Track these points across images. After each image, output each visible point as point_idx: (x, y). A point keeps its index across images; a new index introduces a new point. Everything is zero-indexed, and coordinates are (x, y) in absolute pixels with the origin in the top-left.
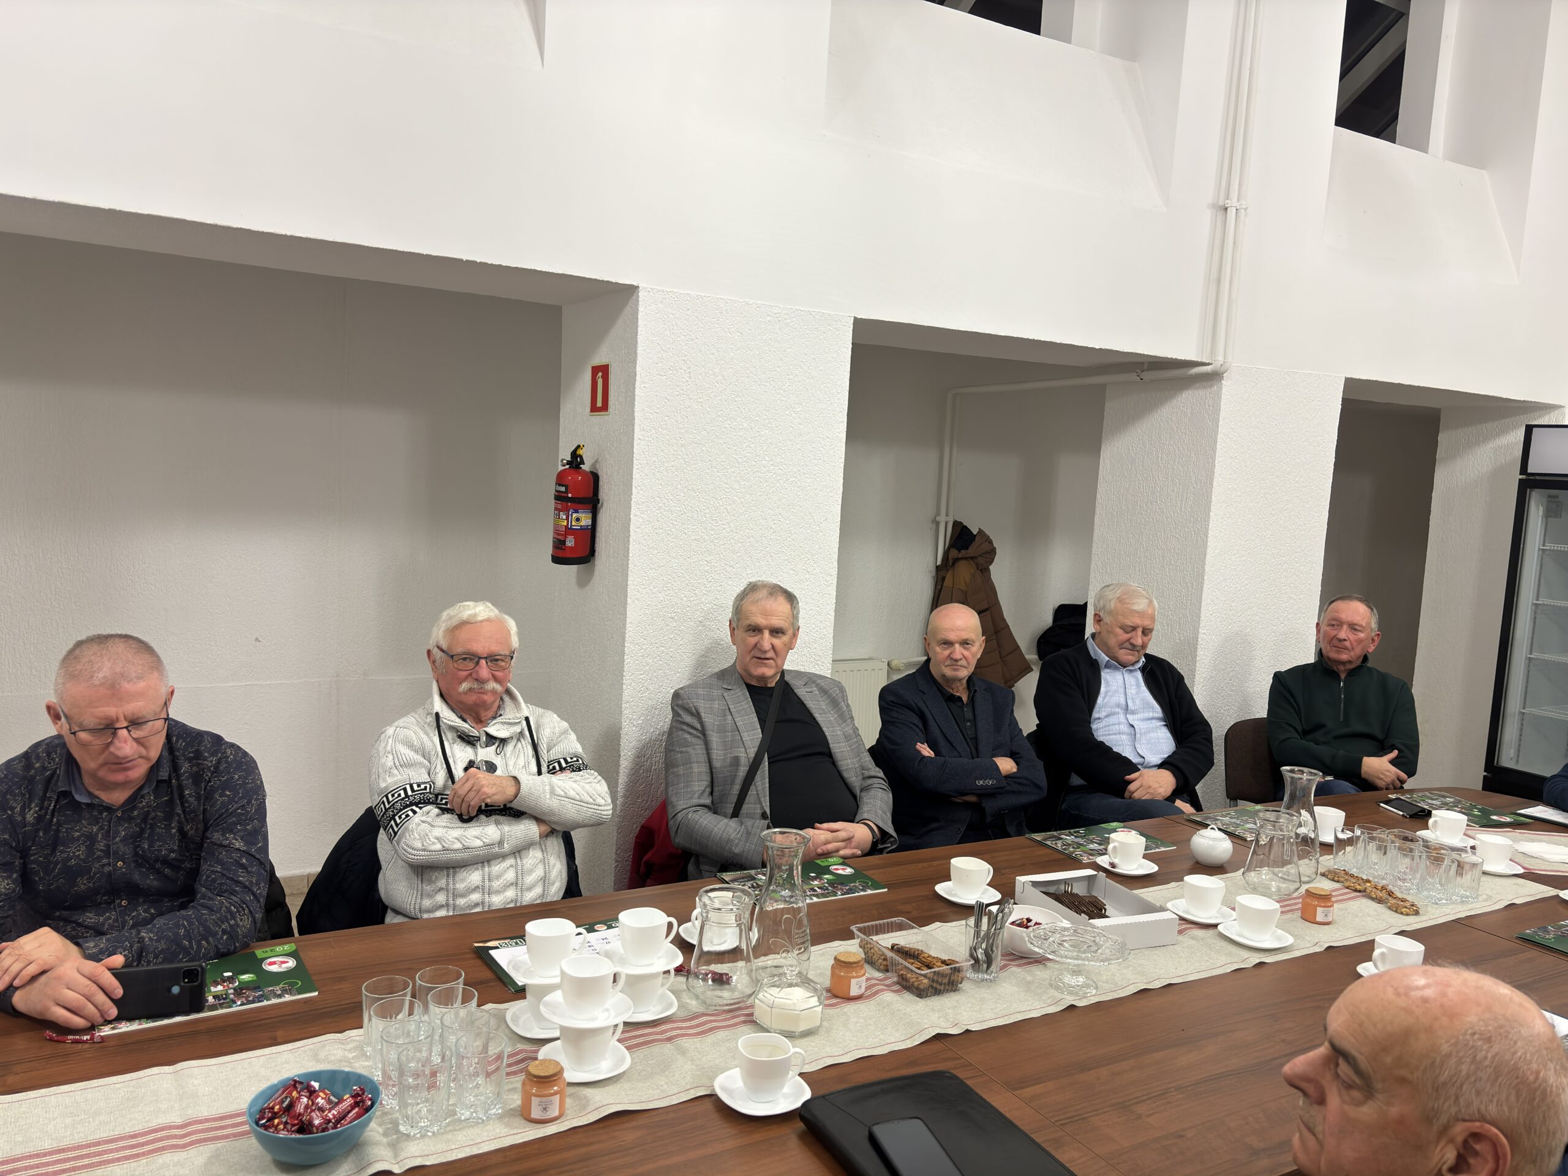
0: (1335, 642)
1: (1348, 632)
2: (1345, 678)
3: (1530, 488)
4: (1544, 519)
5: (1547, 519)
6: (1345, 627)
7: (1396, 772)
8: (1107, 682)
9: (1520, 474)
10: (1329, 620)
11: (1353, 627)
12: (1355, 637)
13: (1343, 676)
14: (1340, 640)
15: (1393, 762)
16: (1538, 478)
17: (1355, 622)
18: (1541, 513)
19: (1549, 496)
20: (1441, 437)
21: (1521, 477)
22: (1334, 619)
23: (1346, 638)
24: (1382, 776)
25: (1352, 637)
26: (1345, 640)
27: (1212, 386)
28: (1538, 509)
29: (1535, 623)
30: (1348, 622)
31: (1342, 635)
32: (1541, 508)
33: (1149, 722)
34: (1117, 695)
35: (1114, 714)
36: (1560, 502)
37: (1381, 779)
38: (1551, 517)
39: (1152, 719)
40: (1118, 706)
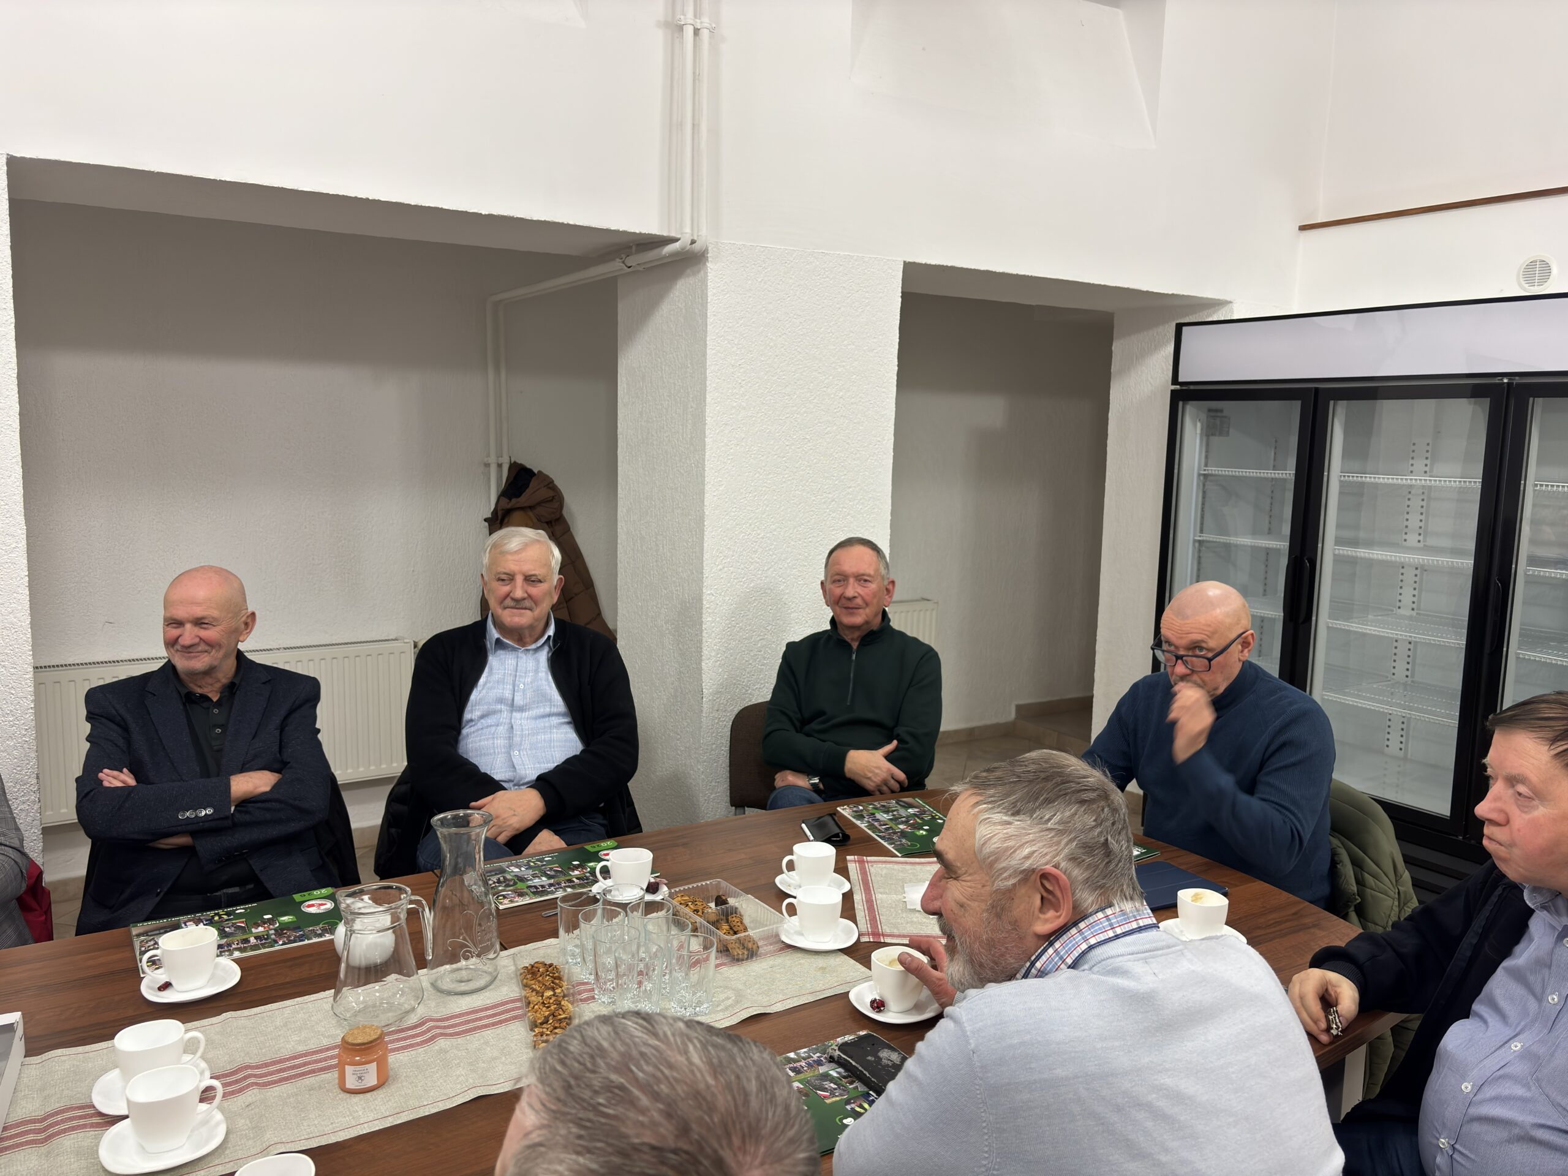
0: (843, 601)
1: (856, 585)
2: (858, 647)
3: (1183, 400)
4: (1205, 439)
5: (1208, 436)
6: (851, 580)
7: (889, 770)
8: (491, 669)
9: (1172, 384)
10: (832, 577)
11: (861, 579)
12: (866, 590)
13: (855, 645)
14: (850, 599)
15: (888, 757)
16: (1192, 387)
17: (862, 572)
18: (1199, 431)
19: (1210, 410)
20: (1117, 347)
21: (1173, 387)
22: (838, 574)
23: (856, 595)
24: (870, 775)
25: (860, 590)
26: (855, 597)
27: (699, 271)
28: (1195, 426)
29: (1199, 563)
30: (853, 574)
31: (850, 592)
32: (1199, 425)
33: (542, 720)
34: (501, 686)
35: (494, 712)
36: (1225, 417)
37: (869, 778)
38: (1212, 435)
39: (549, 715)
40: (501, 700)
